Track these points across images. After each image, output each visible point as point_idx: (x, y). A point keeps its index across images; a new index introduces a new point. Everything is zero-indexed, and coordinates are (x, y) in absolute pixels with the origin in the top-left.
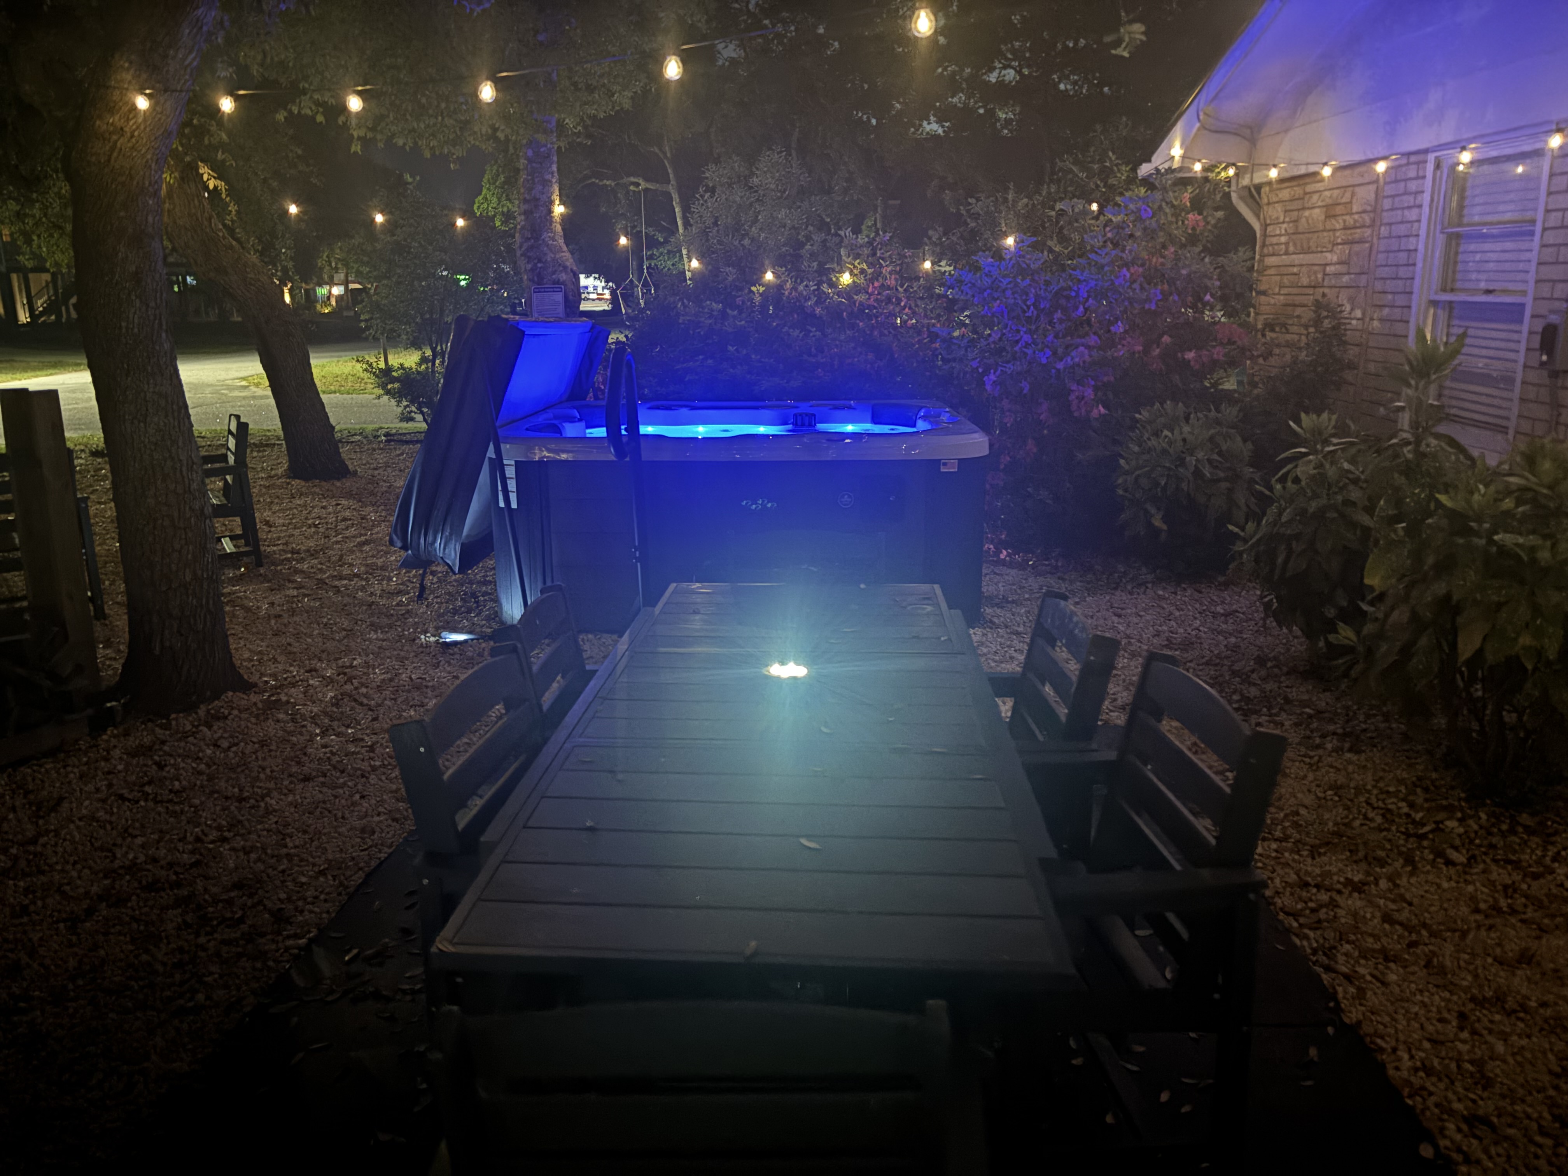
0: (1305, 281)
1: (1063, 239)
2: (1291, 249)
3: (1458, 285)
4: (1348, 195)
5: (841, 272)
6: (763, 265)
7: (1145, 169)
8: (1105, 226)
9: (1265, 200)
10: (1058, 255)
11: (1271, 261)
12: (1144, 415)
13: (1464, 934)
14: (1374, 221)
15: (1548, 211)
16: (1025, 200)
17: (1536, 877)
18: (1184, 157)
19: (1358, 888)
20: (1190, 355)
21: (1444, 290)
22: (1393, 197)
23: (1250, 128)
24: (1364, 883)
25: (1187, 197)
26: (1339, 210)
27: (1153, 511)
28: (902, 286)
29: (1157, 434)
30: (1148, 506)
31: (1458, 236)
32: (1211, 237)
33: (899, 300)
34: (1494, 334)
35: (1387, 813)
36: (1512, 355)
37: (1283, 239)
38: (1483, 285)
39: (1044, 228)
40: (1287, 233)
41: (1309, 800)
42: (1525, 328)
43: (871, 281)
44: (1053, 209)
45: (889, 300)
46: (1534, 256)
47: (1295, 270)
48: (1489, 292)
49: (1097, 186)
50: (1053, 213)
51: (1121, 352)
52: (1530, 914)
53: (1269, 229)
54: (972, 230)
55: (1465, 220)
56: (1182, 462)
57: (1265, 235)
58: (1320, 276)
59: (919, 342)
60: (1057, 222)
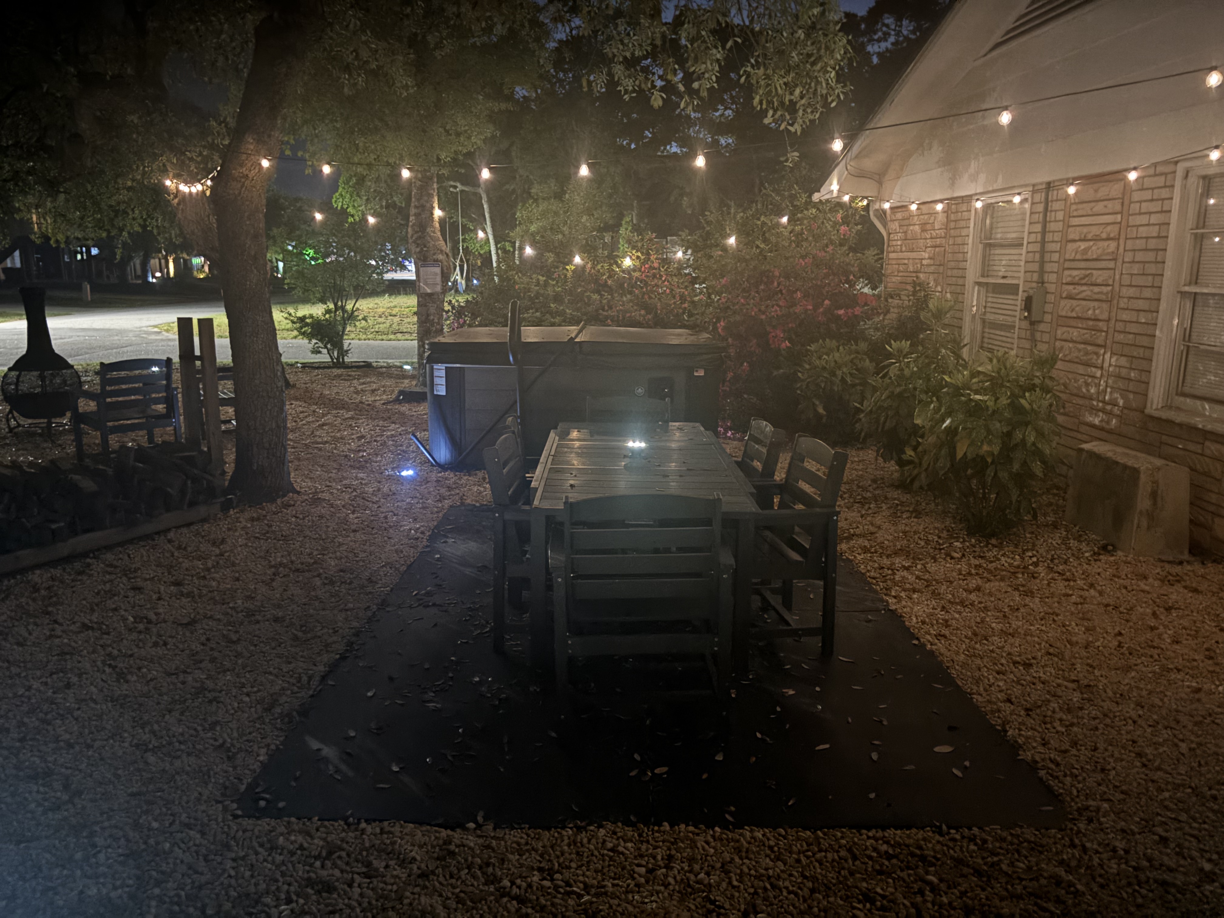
0: (911, 269)
1: (765, 241)
2: (904, 249)
3: (990, 273)
4: (933, 218)
5: (624, 257)
6: (571, 251)
7: (816, 197)
8: (791, 233)
9: (889, 218)
10: (762, 250)
11: (892, 255)
12: (813, 347)
13: (951, 582)
14: (946, 234)
15: (1030, 233)
16: (742, 214)
17: (991, 562)
18: (839, 191)
19: (907, 569)
20: (841, 312)
21: (983, 276)
22: (956, 221)
23: (879, 175)
24: (909, 566)
25: (839, 216)
26: (928, 227)
27: (817, 403)
28: (663, 267)
29: (820, 358)
30: (814, 400)
31: (990, 245)
32: (854, 241)
33: (661, 276)
34: (1005, 301)
35: (927, 542)
36: (1014, 313)
37: (899, 243)
38: (1001, 274)
39: (753, 232)
40: (901, 240)
41: (890, 538)
42: (1020, 298)
43: (643, 264)
44: (759, 219)
45: (654, 276)
46: (1023, 258)
47: (906, 261)
48: (1004, 277)
49: (788, 206)
50: (759, 223)
51: (798, 309)
52: (985, 575)
53: (892, 236)
54: (708, 231)
55: (993, 236)
56: (834, 374)
57: (889, 240)
58: (919, 266)
59: (675, 303)
60: (762, 228)
